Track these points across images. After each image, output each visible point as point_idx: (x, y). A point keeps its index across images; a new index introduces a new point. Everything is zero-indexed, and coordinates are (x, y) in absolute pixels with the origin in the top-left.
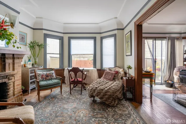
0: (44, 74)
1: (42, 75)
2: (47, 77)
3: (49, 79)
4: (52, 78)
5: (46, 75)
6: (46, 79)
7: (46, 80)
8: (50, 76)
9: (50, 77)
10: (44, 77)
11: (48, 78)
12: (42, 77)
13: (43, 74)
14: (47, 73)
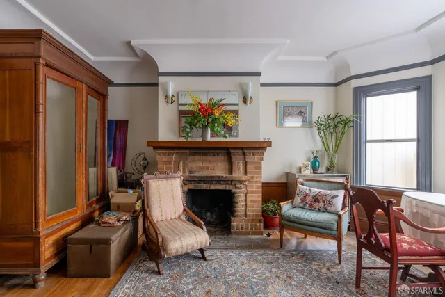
0: (312, 195)
1: (306, 195)
2: (315, 202)
3: (319, 209)
4: (329, 208)
5: (313, 198)
6: (311, 206)
7: (311, 208)
8: (324, 202)
9: (321, 204)
10: (309, 199)
11: (316, 205)
12: (303, 200)
13: (308, 192)
14: (318, 193)
